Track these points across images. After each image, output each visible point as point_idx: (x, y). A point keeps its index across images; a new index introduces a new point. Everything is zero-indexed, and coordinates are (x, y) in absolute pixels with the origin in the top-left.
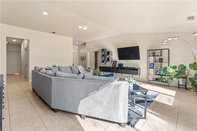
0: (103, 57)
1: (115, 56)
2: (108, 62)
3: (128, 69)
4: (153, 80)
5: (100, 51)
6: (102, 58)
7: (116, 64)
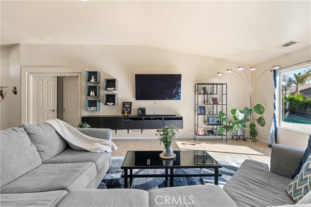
0: (92, 93)
1: (125, 91)
2: (111, 104)
3: (163, 117)
4: (205, 135)
5: (78, 76)
6: (89, 95)
7: (131, 108)
